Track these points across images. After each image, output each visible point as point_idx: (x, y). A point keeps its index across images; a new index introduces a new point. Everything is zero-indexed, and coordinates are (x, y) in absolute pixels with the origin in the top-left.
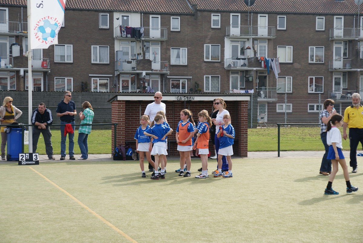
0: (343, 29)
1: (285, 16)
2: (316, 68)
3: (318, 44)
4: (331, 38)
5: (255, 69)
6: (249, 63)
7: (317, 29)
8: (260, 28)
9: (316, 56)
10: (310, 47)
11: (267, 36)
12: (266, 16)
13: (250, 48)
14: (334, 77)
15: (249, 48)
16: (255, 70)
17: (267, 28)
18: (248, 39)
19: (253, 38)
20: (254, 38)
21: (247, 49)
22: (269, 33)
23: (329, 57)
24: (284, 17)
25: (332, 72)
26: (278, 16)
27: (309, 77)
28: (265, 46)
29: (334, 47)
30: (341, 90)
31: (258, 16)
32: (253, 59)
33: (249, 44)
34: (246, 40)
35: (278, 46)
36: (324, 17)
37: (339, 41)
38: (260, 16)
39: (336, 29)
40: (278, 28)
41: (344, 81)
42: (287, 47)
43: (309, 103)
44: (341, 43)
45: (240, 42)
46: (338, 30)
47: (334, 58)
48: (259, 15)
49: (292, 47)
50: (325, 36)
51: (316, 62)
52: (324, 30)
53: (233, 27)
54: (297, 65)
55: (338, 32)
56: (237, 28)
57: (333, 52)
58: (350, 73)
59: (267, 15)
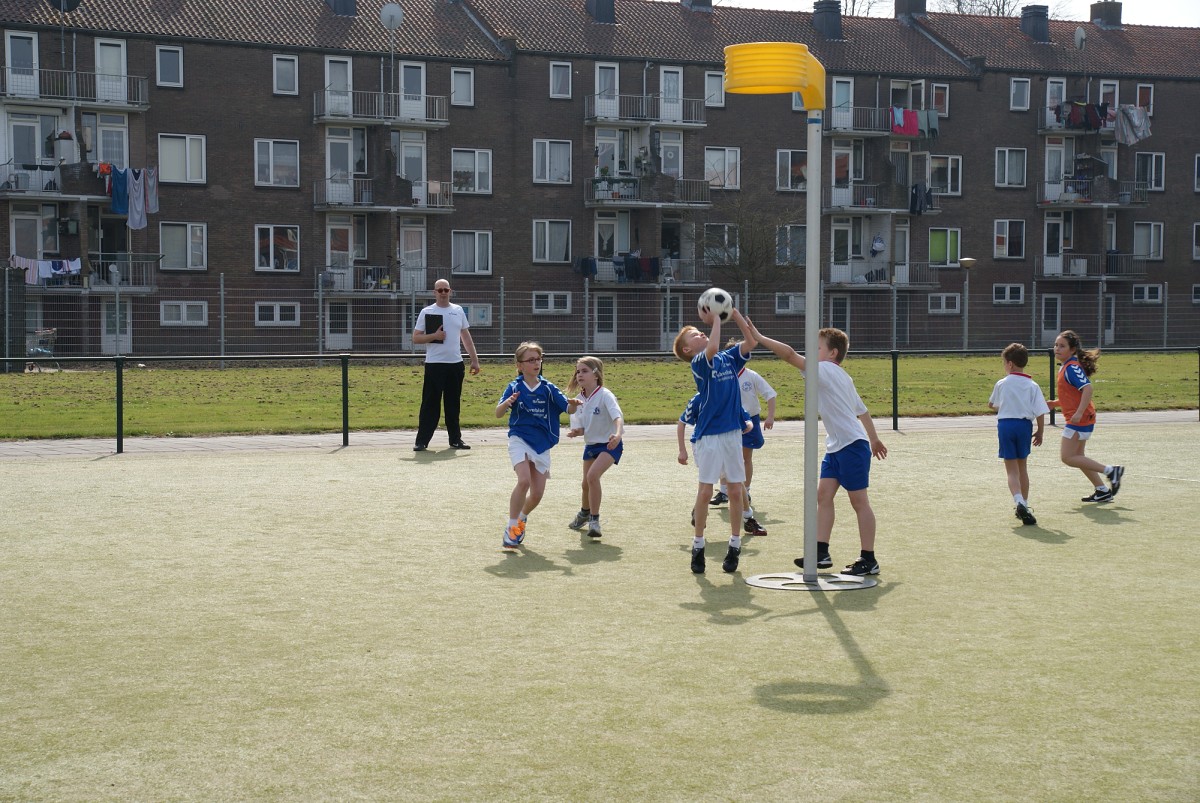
0: (350, 94)
1: (180, 49)
2: (277, 202)
3: (280, 131)
4: (318, 116)
5: (84, 198)
6: (64, 179)
7: (276, 91)
8: (103, 79)
9: (275, 166)
10: (256, 142)
11: (125, 104)
12: (119, 46)
13: (69, 138)
14: (329, 228)
15: (66, 137)
16: (83, 202)
17: (124, 80)
18: (65, 110)
19: (76, 107)
20: (81, 108)
21: (61, 138)
22: (132, 95)
23: (312, 171)
24: (178, 52)
25: (322, 215)
26: (158, 48)
27: (257, 228)
28: (120, 134)
29: (328, 142)
30: (351, 263)
31: (93, 43)
32: (77, 171)
33: (67, 125)
34: (60, 112)
35: (160, 134)
36: (296, 58)
37: (340, 128)
38: (101, 44)
39: (331, 94)
40: (159, 83)
41: (359, 240)
42: (188, 137)
43: (258, 300)
44: (346, 133)
45: (39, 118)
46: (337, 97)
47: (328, 175)
48: (98, 41)
49: (203, 138)
50: (300, 110)
51: (275, 183)
52: (296, 93)
53: (14, 72)
54: (219, 192)
55: (338, 100)
56: (28, 77)
57: (324, 158)
58: (374, 217)
59: (123, 43)
